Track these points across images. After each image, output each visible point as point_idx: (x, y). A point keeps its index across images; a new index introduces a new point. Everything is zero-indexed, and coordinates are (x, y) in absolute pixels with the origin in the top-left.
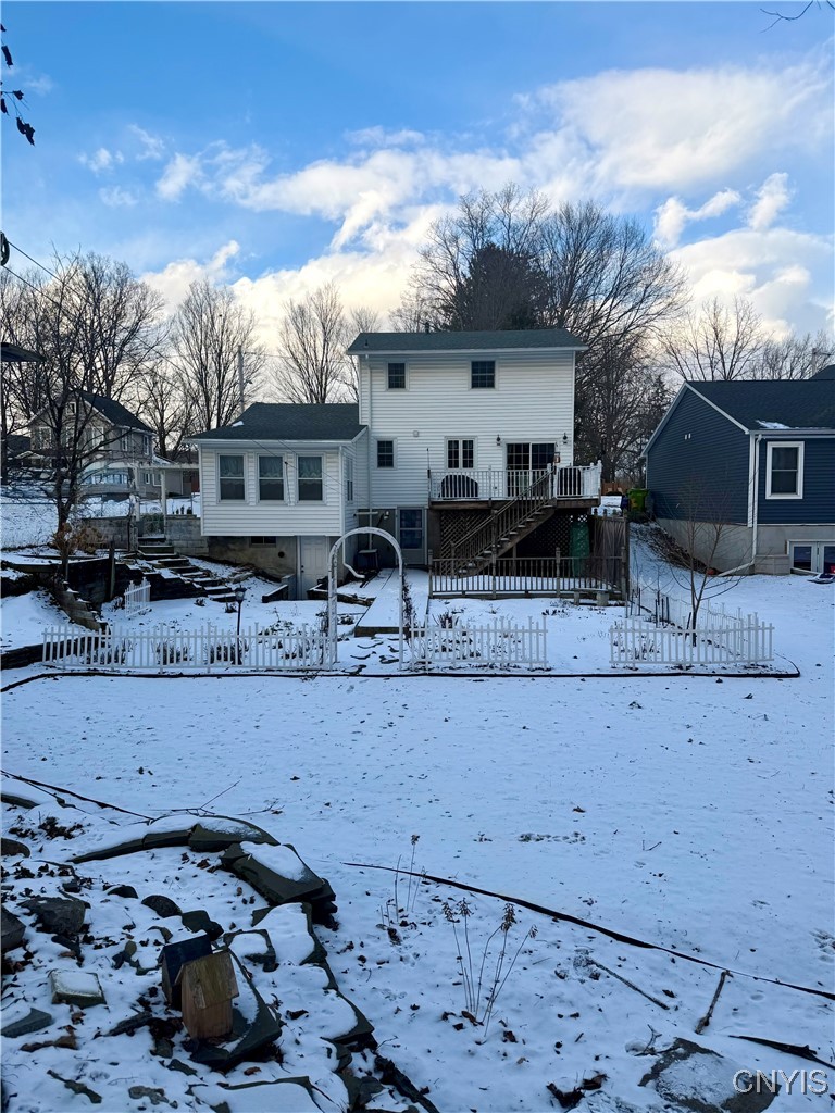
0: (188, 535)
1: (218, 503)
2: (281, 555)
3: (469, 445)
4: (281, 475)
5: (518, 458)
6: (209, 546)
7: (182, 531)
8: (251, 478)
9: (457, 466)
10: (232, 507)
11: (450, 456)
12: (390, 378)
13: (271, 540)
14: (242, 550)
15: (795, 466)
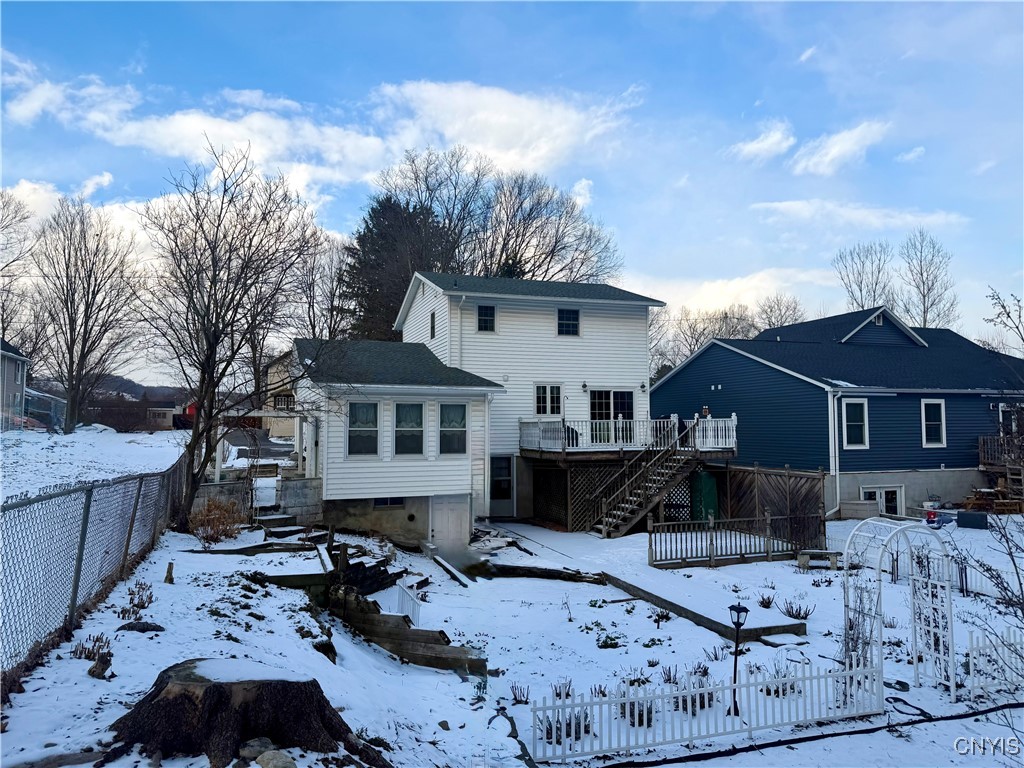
0: (303, 500)
1: (346, 460)
2: (411, 518)
3: (556, 390)
4: (420, 424)
5: (600, 404)
6: (324, 512)
7: (297, 495)
8: (387, 429)
9: (545, 412)
10: (363, 464)
11: (538, 402)
12: (479, 320)
13: (398, 502)
14: (364, 515)
15: (863, 421)
